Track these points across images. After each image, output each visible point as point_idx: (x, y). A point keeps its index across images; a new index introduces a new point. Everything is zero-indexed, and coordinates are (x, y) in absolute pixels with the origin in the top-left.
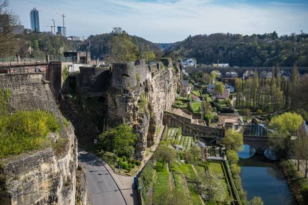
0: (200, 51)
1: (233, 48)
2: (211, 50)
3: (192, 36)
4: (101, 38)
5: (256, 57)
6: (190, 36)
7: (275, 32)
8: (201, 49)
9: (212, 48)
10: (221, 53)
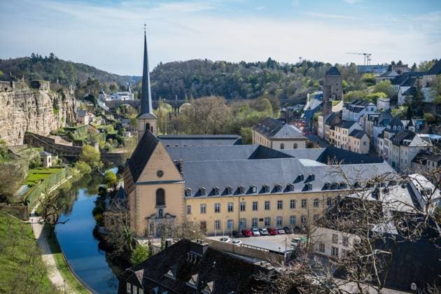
0: (165, 84)
1: (211, 80)
2: (181, 82)
3: (163, 63)
4: (14, 64)
5: (235, 92)
6: (161, 63)
7: (270, 59)
8: (168, 82)
9: (182, 80)
10: (194, 87)
